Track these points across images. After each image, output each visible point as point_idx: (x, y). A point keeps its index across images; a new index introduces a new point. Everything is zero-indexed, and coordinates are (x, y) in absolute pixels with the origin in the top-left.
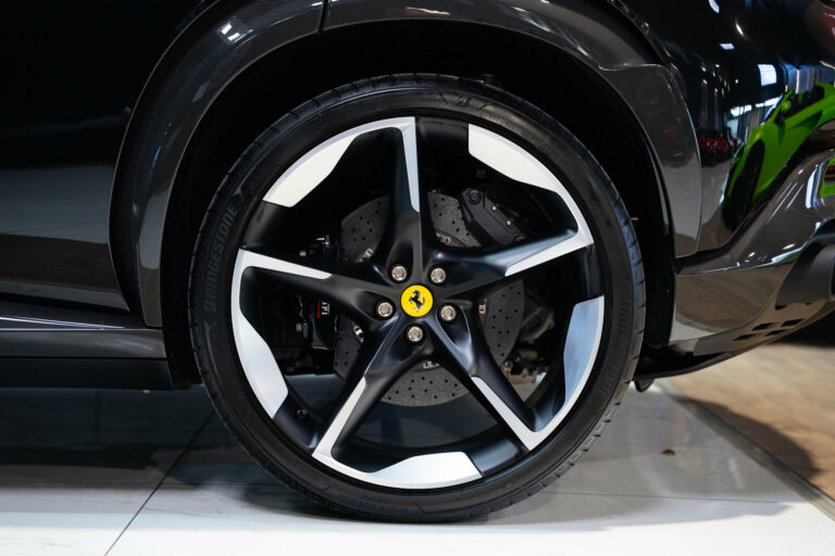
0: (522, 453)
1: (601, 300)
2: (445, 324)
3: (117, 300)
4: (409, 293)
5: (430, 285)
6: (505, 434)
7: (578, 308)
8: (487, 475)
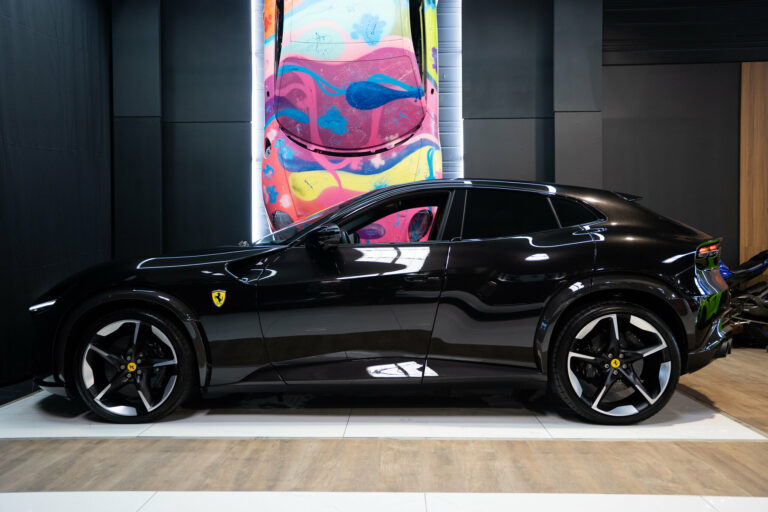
0: (650, 405)
1: (669, 363)
2: (624, 370)
3: (533, 365)
4: (613, 361)
5: (619, 359)
6: (646, 401)
7: (662, 364)
8: (640, 412)
